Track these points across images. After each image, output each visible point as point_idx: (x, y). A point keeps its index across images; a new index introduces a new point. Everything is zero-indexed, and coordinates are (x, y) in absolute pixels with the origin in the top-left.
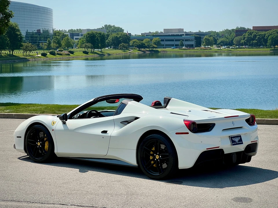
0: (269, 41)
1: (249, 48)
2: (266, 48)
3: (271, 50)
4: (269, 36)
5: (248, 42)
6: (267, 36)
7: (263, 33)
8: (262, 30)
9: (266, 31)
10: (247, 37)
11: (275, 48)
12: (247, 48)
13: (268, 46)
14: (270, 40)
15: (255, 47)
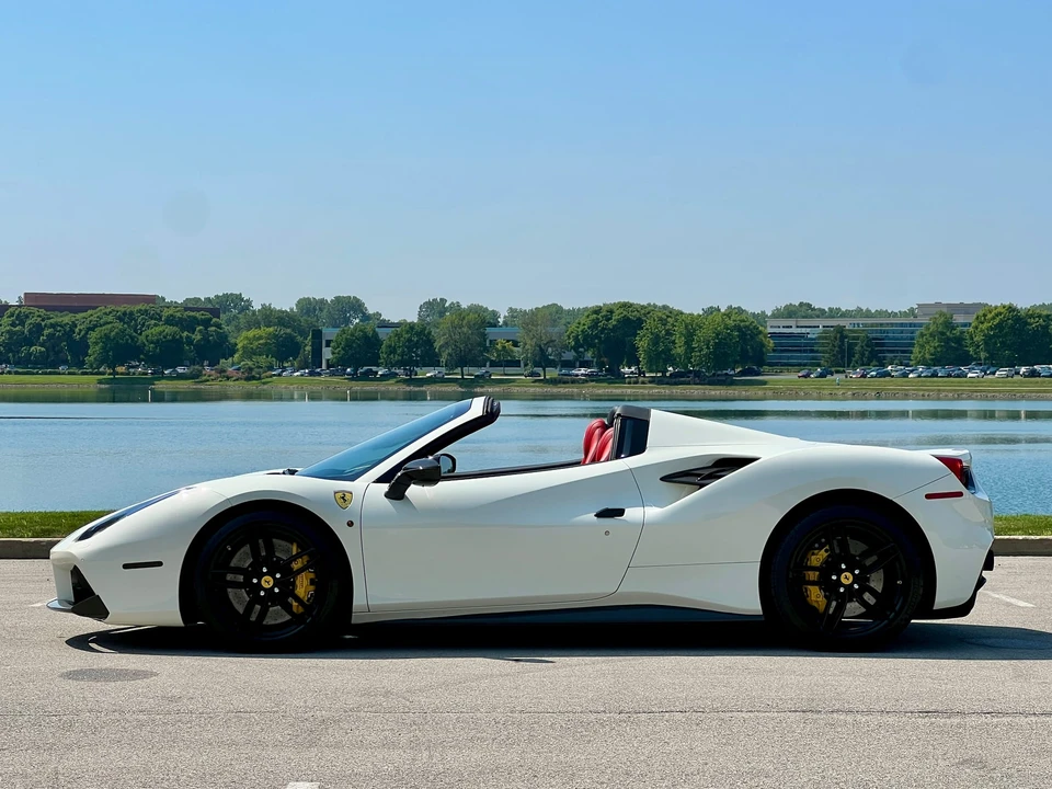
0: (94, 351)
1: (17, 373)
2: (84, 374)
3: (100, 382)
4: (89, 329)
5: (11, 351)
6: (80, 330)
7: (67, 319)
8: (61, 309)
9: (75, 310)
10: (8, 332)
11: (115, 373)
12: (9, 373)
13: (91, 366)
14: (96, 343)
15: (40, 369)
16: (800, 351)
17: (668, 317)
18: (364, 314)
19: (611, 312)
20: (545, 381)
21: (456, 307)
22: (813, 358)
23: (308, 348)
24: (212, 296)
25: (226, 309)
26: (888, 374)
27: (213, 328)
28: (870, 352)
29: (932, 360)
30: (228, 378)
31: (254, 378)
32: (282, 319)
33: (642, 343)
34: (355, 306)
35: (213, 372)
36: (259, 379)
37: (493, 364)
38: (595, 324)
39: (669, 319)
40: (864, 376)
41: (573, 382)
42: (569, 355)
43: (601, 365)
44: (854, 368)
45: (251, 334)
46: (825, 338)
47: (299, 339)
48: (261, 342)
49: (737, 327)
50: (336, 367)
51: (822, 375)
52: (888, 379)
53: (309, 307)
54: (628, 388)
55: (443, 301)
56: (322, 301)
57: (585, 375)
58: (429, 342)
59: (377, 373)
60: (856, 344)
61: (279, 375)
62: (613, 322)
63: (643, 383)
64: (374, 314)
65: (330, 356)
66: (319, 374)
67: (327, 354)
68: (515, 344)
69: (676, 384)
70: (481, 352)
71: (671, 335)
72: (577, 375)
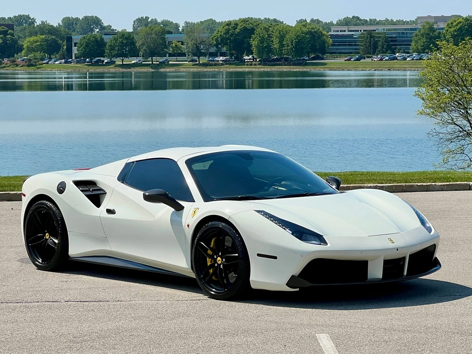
16: (346, 45)
17: (270, 27)
18: (101, 26)
19: (237, 25)
20: (200, 65)
21: (154, 22)
22: (356, 49)
23: (65, 47)
24: (12, 16)
25: (20, 24)
26: (396, 58)
27: (9, 36)
28: (387, 46)
29: (422, 49)
30: (17, 65)
31: (32, 65)
32: (51, 30)
33: (254, 43)
34: (96, 21)
35: (9, 62)
36: (36, 65)
37: (170, 55)
38: (227, 31)
39: (270, 28)
40: (381, 60)
41: (215, 65)
42: (213, 50)
43: (232, 55)
44: (378, 54)
45: (32, 39)
46: (361, 38)
47: (60, 42)
48: (38, 44)
49: (310, 33)
50: (80, 59)
51: (358, 60)
52: (395, 61)
53: (69, 23)
54: (247, 68)
55: (147, 18)
56: (77, 19)
57: (223, 61)
58: (133, 43)
59: (103, 61)
60: (379, 41)
61: (47, 63)
62: (238, 30)
63: (255, 65)
64: (107, 26)
65: (76, 52)
66: (70, 62)
67: (75, 50)
68: (182, 44)
69: (274, 65)
70: (163, 49)
71: (271, 37)
72: (218, 61)
